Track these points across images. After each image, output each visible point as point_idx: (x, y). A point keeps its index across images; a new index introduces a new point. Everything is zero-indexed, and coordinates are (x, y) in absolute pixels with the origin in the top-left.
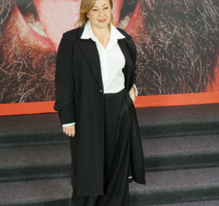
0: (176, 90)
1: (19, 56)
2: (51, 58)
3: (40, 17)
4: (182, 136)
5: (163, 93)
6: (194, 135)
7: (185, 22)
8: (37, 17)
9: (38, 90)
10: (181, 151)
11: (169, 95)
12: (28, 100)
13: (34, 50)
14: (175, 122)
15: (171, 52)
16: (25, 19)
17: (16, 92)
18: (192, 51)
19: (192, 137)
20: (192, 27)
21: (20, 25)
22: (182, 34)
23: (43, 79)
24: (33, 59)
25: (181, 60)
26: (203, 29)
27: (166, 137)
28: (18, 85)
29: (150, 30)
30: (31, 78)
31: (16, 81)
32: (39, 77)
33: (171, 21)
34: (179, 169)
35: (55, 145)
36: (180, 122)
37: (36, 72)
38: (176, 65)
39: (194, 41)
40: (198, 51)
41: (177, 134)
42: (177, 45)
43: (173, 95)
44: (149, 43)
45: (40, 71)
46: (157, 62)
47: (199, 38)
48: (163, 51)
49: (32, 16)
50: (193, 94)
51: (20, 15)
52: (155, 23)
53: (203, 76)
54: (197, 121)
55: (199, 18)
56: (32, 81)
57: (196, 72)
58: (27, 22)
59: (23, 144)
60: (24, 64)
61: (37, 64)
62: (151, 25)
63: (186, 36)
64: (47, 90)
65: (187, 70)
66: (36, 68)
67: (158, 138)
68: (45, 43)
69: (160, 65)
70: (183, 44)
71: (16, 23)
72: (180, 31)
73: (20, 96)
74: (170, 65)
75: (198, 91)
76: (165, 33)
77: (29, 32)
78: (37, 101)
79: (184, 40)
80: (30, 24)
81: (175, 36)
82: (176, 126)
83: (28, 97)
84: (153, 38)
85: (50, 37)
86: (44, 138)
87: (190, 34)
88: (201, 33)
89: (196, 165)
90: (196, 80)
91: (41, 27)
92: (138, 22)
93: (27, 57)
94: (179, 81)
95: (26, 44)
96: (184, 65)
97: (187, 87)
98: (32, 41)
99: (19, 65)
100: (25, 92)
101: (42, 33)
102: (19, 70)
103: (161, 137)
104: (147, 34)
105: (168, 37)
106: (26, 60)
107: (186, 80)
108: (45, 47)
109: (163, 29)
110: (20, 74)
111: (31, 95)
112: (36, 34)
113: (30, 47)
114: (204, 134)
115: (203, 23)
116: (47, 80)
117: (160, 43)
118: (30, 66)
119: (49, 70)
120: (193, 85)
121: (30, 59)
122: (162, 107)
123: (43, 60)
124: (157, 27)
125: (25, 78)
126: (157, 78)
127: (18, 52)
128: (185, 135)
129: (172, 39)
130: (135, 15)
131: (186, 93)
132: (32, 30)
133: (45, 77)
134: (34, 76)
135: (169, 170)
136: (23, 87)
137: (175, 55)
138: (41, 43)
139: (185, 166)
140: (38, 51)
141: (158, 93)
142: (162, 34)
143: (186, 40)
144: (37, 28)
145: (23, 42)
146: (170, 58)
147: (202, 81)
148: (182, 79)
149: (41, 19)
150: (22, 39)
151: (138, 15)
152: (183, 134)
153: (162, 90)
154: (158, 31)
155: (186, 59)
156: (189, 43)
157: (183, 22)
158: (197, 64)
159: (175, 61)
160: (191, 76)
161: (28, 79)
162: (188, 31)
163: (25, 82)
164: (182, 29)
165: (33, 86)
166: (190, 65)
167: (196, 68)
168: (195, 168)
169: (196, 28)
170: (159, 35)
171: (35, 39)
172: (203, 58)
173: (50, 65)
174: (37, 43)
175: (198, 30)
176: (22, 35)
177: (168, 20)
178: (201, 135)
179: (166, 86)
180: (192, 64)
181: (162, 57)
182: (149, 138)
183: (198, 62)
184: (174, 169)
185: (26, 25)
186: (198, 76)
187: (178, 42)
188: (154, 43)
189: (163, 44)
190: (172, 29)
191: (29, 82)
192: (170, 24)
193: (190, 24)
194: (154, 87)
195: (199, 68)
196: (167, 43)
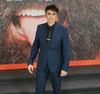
0: (82, 58)
1: (12, 43)
2: (26, 44)
3: (22, 26)
5: (76, 60)
6: (90, 79)
8: (20, 26)
10: (84, 86)
11: (79, 61)
12: (16, 63)
13: (19, 41)
14: (81, 73)
15: (80, 42)
16: (15, 27)
17: (11, 59)
18: (89, 41)
19: (89, 80)
20: (89, 30)
21: (12, 30)
22: (85, 34)
23: (23, 54)
24: (19, 44)
25: (84, 45)
26: (94, 32)
27: (78, 80)
28: (11, 56)
29: (70, 32)
30: (18, 53)
31: (11, 54)
32: (21, 52)
35: (28, 83)
36: (84, 73)
37: (20, 50)
39: (90, 36)
40: (92, 41)
41: (82, 78)
42: (82, 39)
43: (81, 61)
44: (70, 38)
45: (21, 50)
47: (92, 36)
48: (76, 41)
49: (18, 26)
50: (89, 60)
51: (13, 25)
52: (73, 28)
54: (92, 73)
55: (93, 27)
57: (91, 50)
59: (14, 83)
60: (14, 47)
61: (20, 47)
62: (71, 30)
63: (86, 35)
64: (24, 58)
65: (87, 49)
66: (20, 49)
67: (74, 80)
68: (24, 38)
69: (75, 47)
70: (85, 38)
71: (11, 29)
72: (84, 32)
73: (12, 61)
74: (79, 48)
75: (92, 59)
76: (77, 33)
77: (16, 33)
78: (20, 63)
79: (86, 37)
80: (17, 29)
81: (82, 35)
82: (82, 75)
83: (16, 61)
84: (72, 36)
85: (26, 35)
86: (23, 80)
87: (89, 34)
90: (91, 54)
91: (22, 30)
93: (16, 44)
94: (83, 55)
95: (15, 38)
96: (86, 47)
97: (87, 57)
98: (18, 37)
99: (12, 47)
100: (15, 59)
101: (23, 33)
102: (12, 50)
103: (75, 80)
105: (79, 35)
107: (86, 54)
108: (24, 39)
109: (76, 32)
110: (12, 51)
111: (17, 61)
112: (20, 34)
113: (17, 39)
115: (94, 29)
116: (25, 54)
117: (75, 37)
118: (17, 48)
119: (26, 50)
120: (90, 56)
121: (17, 45)
123: (23, 45)
124: (73, 30)
125: (14, 53)
126: (74, 53)
127: (12, 42)
128: (86, 79)
129: (80, 36)
130: (64, 25)
132: (18, 32)
133: (24, 52)
134: (19, 52)
136: (14, 57)
137: (82, 43)
138: (22, 38)
140: (20, 41)
141: (74, 60)
143: (86, 36)
144: (20, 31)
145: (14, 37)
146: (79, 44)
149: (22, 27)
150: (14, 36)
154: (74, 32)
155: (87, 45)
156: (88, 38)
157: (85, 28)
158: (91, 47)
159: (82, 46)
160: (89, 52)
161: (16, 53)
162: (88, 32)
163: (14, 55)
164: (85, 32)
165: (18, 56)
167: (91, 49)
169: (91, 31)
170: (74, 34)
171: (19, 36)
172: (94, 44)
173: (26, 47)
174: (20, 38)
175: (92, 32)
176: (14, 34)
177: (79, 27)
178: (93, 79)
179: (78, 57)
180: (89, 47)
181: (76, 44)
182: (70, 80)
183: (92, 46)
185: (15, 30)
186: (92, 52)
187: (83, 37)
188: (72, 38)
189: (76, 38)
190: (80, 31)
191: (16, 55)
192: (79, 29)
193: (88, 29)
194: (72, 57)
195: (93, 49)
196: (78, 37)
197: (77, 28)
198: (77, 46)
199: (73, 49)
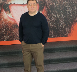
0: (58, 36)
1: (4, 25)
2: (15, 26)
3: (11, 12)
4: (60, 52)
5: (53, 37)
6: (64, 51)
7: (61, 13)
8: (10, 12)
9: (11, 37)
10: (60, 57)
11: (56, 38)
12: (7, 40)
13: (9, 23)
14: (57, 47)
15: (56, 23)
16: (6, 13)
17: (3, 37)
18: (63, 23)
19: (63, 52)
20: (63, 14)
23: (12, 33)
24: (9, 26)
25: (60, 26)
26: (67, 15)
27: (55, 52)
29: (49, 16)
30: (8, 32)
31: (3, 34)
32: (11, 32)
33: (56, 13)
34: (59, 63)
35: (16, 55)
36: (59, 47)
37: (10, 31)
38: (58, 28)
39: (64, 19)
40: (65, 23)
42: (58, 21)
43: (57, 38)
44: (49, 20)
45: (11, 30)
46: (51, 27)
48: (53, 23)
49: (8, 12)
50: (63, 37)
51: (4, 12)
52: (50, 13)
53: (67, 31)
54: (65, 47)
55: (66, 12)
56: (8, 34)
57: (65, 30)
58: (7, 14)
59: (6, 55)
60: (6, 28)
62: (49, 14)
63: (61, 18)
65: (62, 29)
66: (10, 29)
67: (52, 52)
68: (13, 21)
70: (60, 20)
71: (3, 14)
72: (59, 16)
73: (4, 39)
74: (56, 28)
75: (66, 36)
76: (54, 17)
77: (7, 17)
78: (10, 40)
79: (60, 19)
80: (8, 14)
81: (57, 18)
82: (58, 48)
84: (50, 19)
85: (15, 19)
87: (63, 17)
88: (66, 17)
89: (65, 62)
90: (65, 33)
91: (11, 15)
92: (44, 13)
93: (7, 26)
94: (59, 33)
95: (6, 21)
96: (61, 28)
97: (62, 35)
98: (8, 20)
99: (4, 28)
100: (6, 37)
101: (12, 17)
103: (53, 52)
104: (48, 17)
105: (55, 18)
106: (6, 27)
107: (61, 32)
108: (13, 22)
109: (53, 16)
110: (4, 31)
111: (8, 38)
112: (10, 18)
113: (8, 22)
114: (67, 51)
115: (67, 13)
116: (14, 33)
117: (52, 20)
118: (8, 28)
119: (14, 30)
121: (8, 26)
122: (53, 42)
123: (12, 26)
124: (51, 15)
125: (6, 33)
126: (51, 32)
128: (61, 52)
129: (56, 19)
130: (44, 11)
131: (61, 37)
132: (8, 16)
133: (13, 32)
134: (9, 32)
135: (56, 63)
138: (11, 21)
139: (61, 62)
140: (10, 23)
141: (52, 37)
142: (53, 17)
143: (61, 19)
144: (10, 16)
145: (5, 21)
146: (56, 25)
147: (67, 33)
148: (60, 32)
149: (11, 13)
151: (45, 11)
152: (60, 51)
153: (53, 36)
154: (51, 16)
155: (61, 25)
156: (62, 20)
157: (60, 13)
158: (65, 27)
159: (57, 26)
160: (63, 31)
161: (7, 33)
162: (62, 16)
163: (6, 34)
164: (60, 15)
166: (63, 27)
167: (65, 29)
168: (64, 63)
169: (64, 15)
170: (52, 17)
171: (9, 20)
172: (67, 25)
173: (14, 28)
174: (10, 21)
176: (5, 18)
178: (66, 51)
181: (53, 25)
182: (49, 53)
183: (65, 26)
184: (57, 63)
187: (58, 20)
188: (50, 20)
189: (53, 20)
190: (56, 15)
191: (7, 34)
192: (55, 14)
193: (62, 14)
194: (50, 35)
195: (66, 28)
197: (54, 13)
198: (54, 26)
199: (51, 29)
